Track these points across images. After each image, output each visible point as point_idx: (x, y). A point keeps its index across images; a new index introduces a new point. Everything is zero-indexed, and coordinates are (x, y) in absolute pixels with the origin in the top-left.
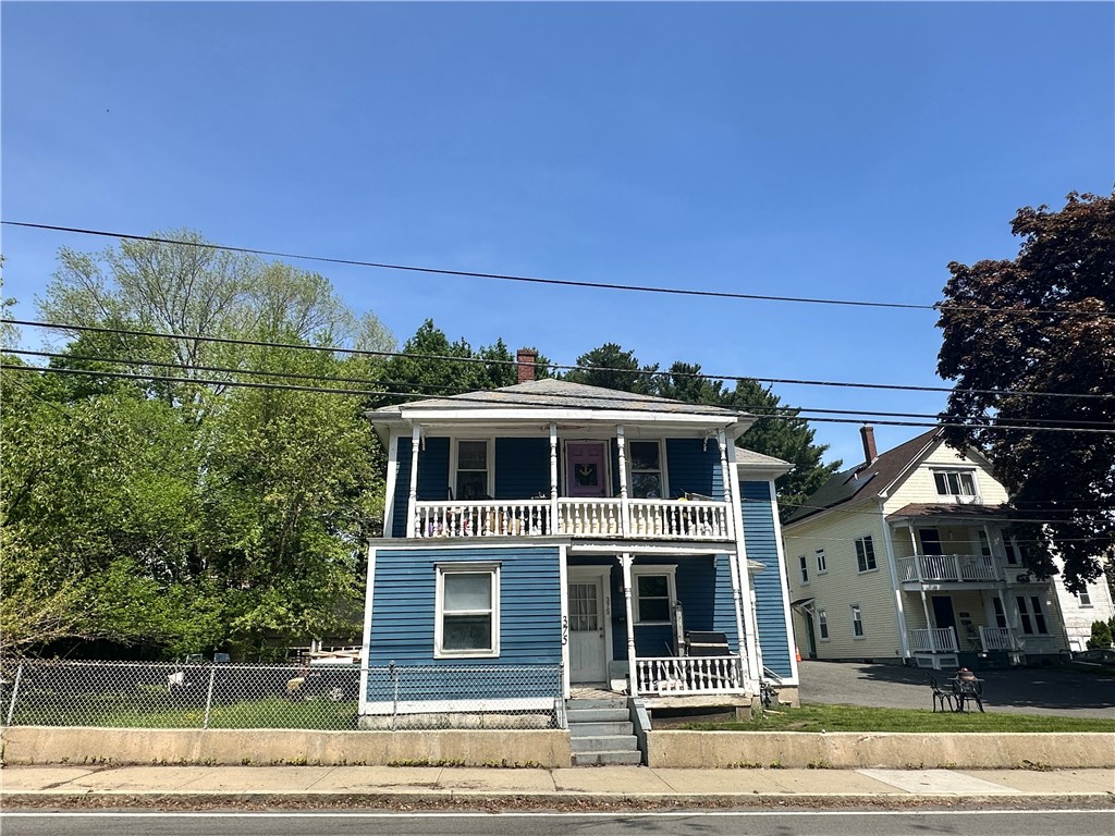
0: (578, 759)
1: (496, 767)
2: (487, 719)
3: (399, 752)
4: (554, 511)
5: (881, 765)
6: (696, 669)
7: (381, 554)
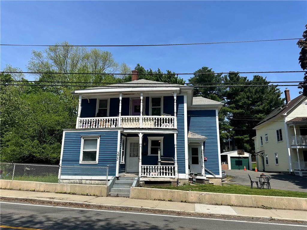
0: (111, 195)
1: (85, 195)
2: (93, 182)
3: (59, 189)
4: (119, 120)
5: (207, 203)
6: (163, 169)
7: (66, 133)
